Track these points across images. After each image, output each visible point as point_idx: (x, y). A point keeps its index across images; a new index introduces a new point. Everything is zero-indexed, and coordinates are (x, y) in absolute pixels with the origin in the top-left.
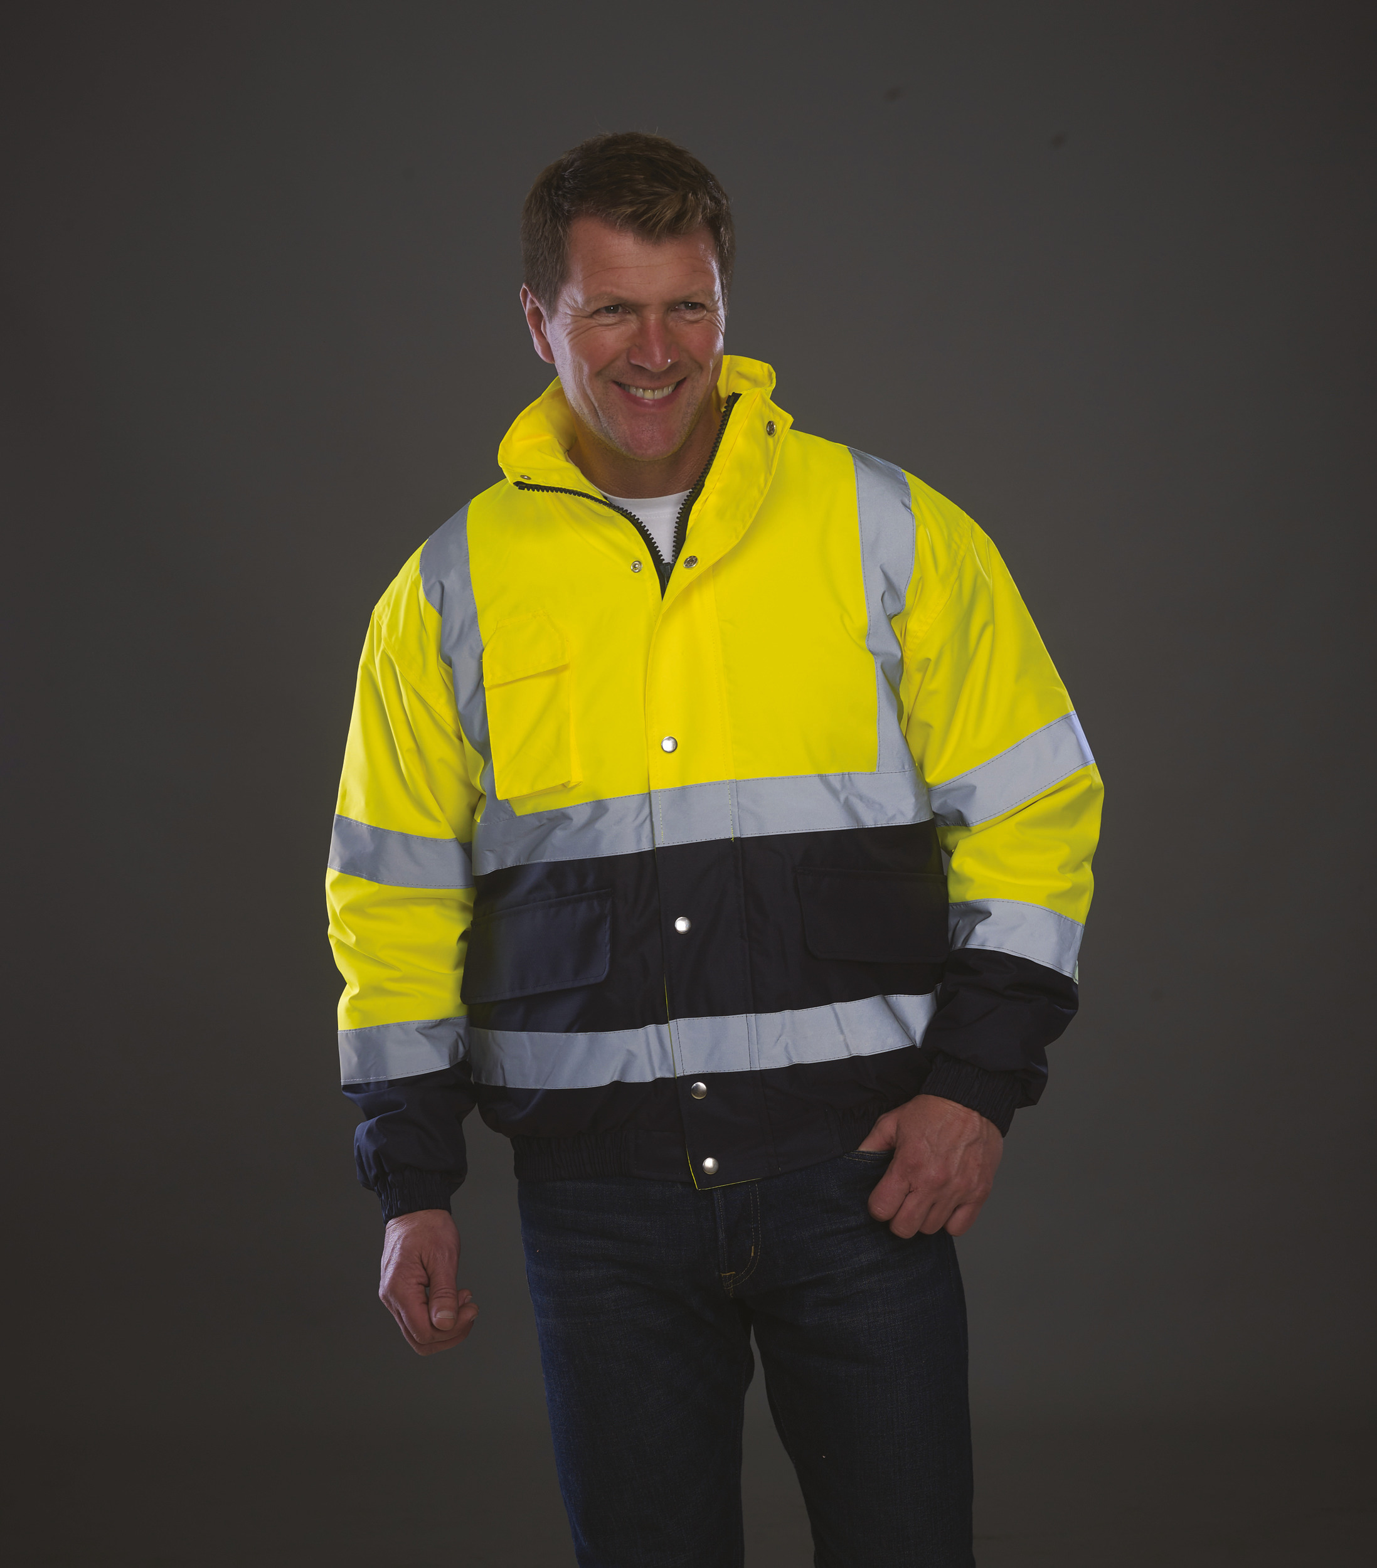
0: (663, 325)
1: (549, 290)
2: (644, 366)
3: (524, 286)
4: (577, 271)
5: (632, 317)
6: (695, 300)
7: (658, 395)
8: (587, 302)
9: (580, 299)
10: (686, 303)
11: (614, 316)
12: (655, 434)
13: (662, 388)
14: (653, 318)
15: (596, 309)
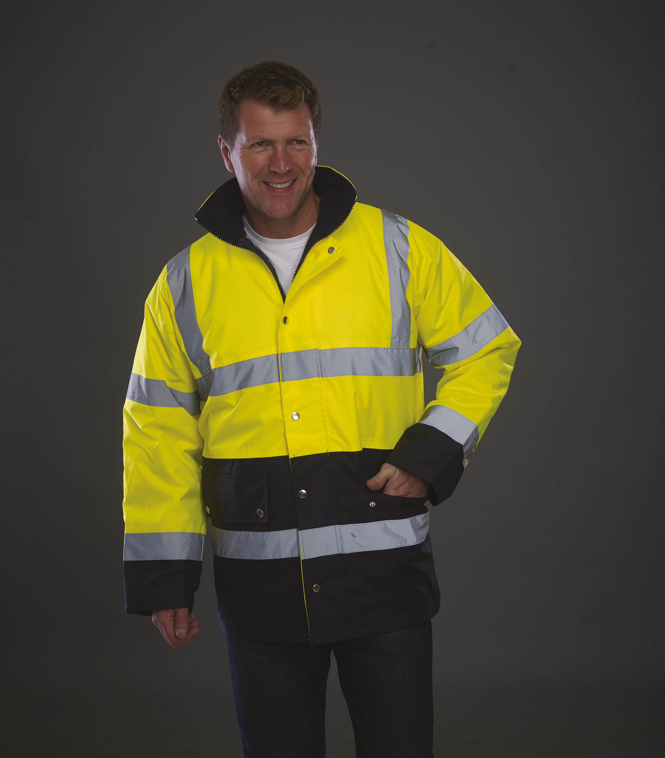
0: (285, 151)
1: (231, 138)
2: (276, 171)
3: (220, 136)
4: (243, 126)
5: (270, 148)
6: (301, 139)
7: (284, 186)
8: (248, 140)
9: (244, 139)
10: (297, 141)
11: (261, 148)
12: (282, 205)
13: (285, 183)
14: (280, 147)
15: (252, 144)
